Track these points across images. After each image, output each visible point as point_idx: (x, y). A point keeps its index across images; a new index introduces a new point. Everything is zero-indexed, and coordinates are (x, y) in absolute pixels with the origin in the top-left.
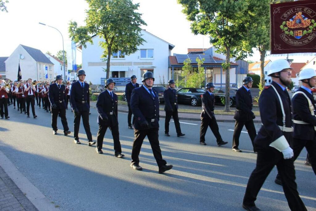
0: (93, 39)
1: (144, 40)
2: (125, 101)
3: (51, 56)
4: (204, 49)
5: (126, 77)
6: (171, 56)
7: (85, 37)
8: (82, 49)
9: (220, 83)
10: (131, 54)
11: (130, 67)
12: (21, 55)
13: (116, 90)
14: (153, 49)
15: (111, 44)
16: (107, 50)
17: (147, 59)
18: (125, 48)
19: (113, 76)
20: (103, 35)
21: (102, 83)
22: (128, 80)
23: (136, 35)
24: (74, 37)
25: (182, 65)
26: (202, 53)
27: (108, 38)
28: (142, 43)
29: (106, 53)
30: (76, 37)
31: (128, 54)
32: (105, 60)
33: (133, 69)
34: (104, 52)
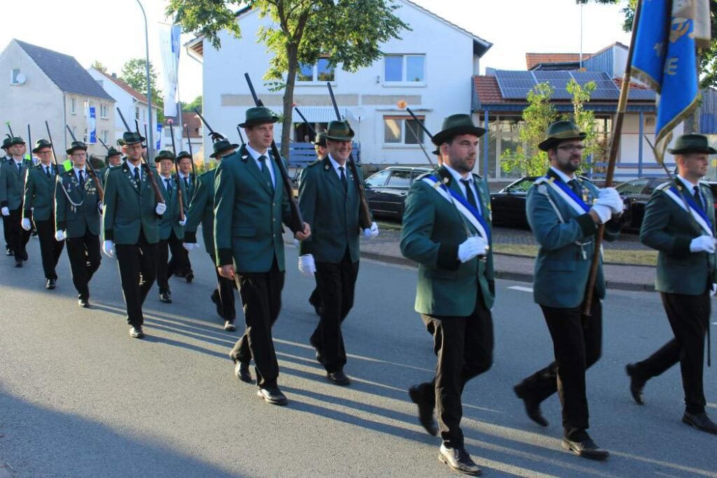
0: (240, 22)
1: (401, 23)
3: (107, 76)
4: (584, 55)
6: (481, 77)
7: (216, 14)
8: (202, 54)
9: (637, 161)
10: (359, 67)
11: (351, 109)
12: (16, 72)
14: (424, 54)
15: (297, 37)
16: (284, 58)
17: (404, 86)
18: (340, 48)
19: (300, 138)
20: (273, 9)
23: (378, 8)
24: (182, 13)
25: (524, 103)
26: (576, 66)
27: (288, 17)
28: (396, 32)
29: (279, 64)
30: (188, 13)
31: (350, 68)
32: (279, 85)
33: (360, 118)
34: (275, 63)
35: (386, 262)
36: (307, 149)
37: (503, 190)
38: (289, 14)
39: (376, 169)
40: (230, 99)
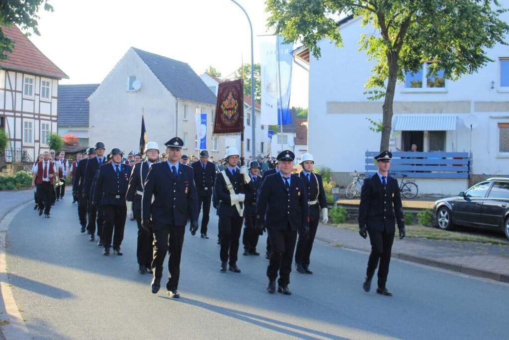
0: (342, 31)
2: (438, 227)
5: (449, 149)
7: (314, 24)
8: (308, 61)
10: (462, 75)
11: (462, 116)
12: (133, 79)
13: (414, 190)
15: (398, 46)
18: (444, 57)
19: (407, 147)
20: (375, 16)
21: (367, 168)
22: (455, 158)
23: (482, 13)
24: (282, 24)
27: (389, 25)
28: (501, 38)
29: (381, 72)
30: (288, 23)
31: (450, 76)
32: (379, 94)
33: (471, 126)
34: (377, 71)
35: (469, 274)
36: (413, 158)
38: (390, 22)
40: (335, 107)
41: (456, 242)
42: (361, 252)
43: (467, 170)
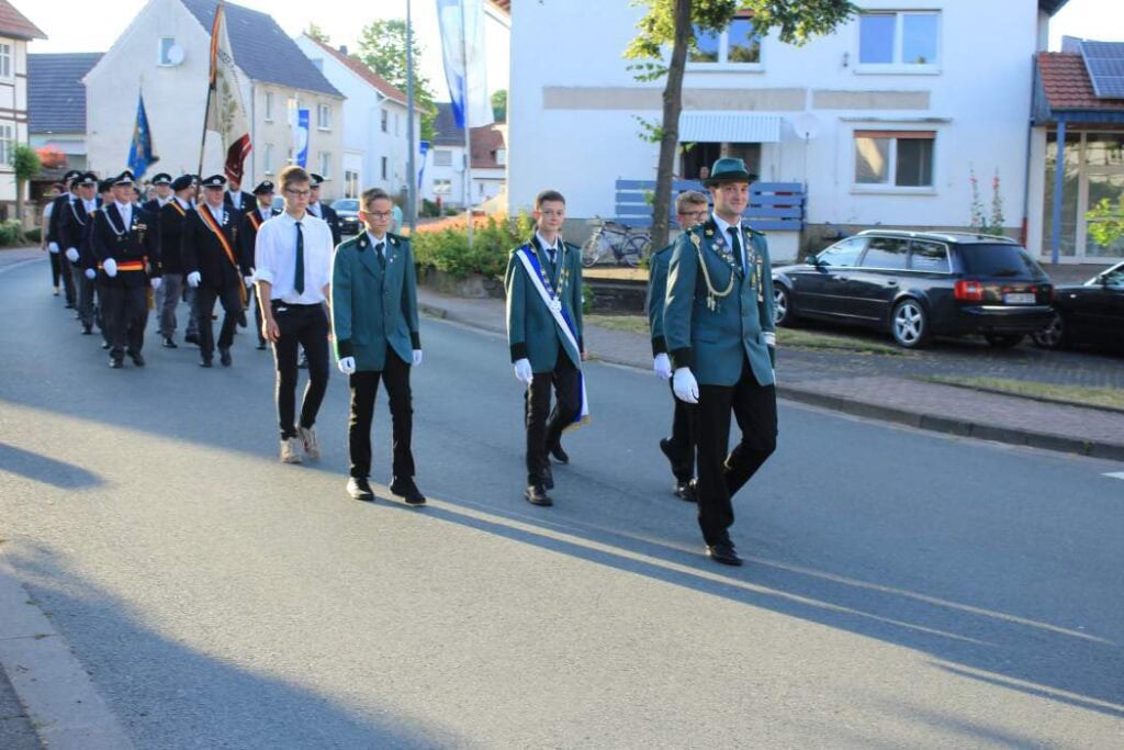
3: (330, 50)
5: (765, 176)
6: (1053, 55)
8: (508, 9)
10: (812, 34)
11: (791, 116)
12: (168, 43)
14: (938, 10)
16: (666, 17)
17: (896, 73)
19: (691, 172)
21: (620, 210)
22: (778, 194)
29: (655, 28)
31: (793, 37)
32: (655, 70)
33: (807, 134)
34: (647, 27)
35: (861, 415)
37: (1093, 280)
39: (836, 236)
40: (560, 97)
41: (807, 349)
42: (638, 370)
43: (799, 216)
